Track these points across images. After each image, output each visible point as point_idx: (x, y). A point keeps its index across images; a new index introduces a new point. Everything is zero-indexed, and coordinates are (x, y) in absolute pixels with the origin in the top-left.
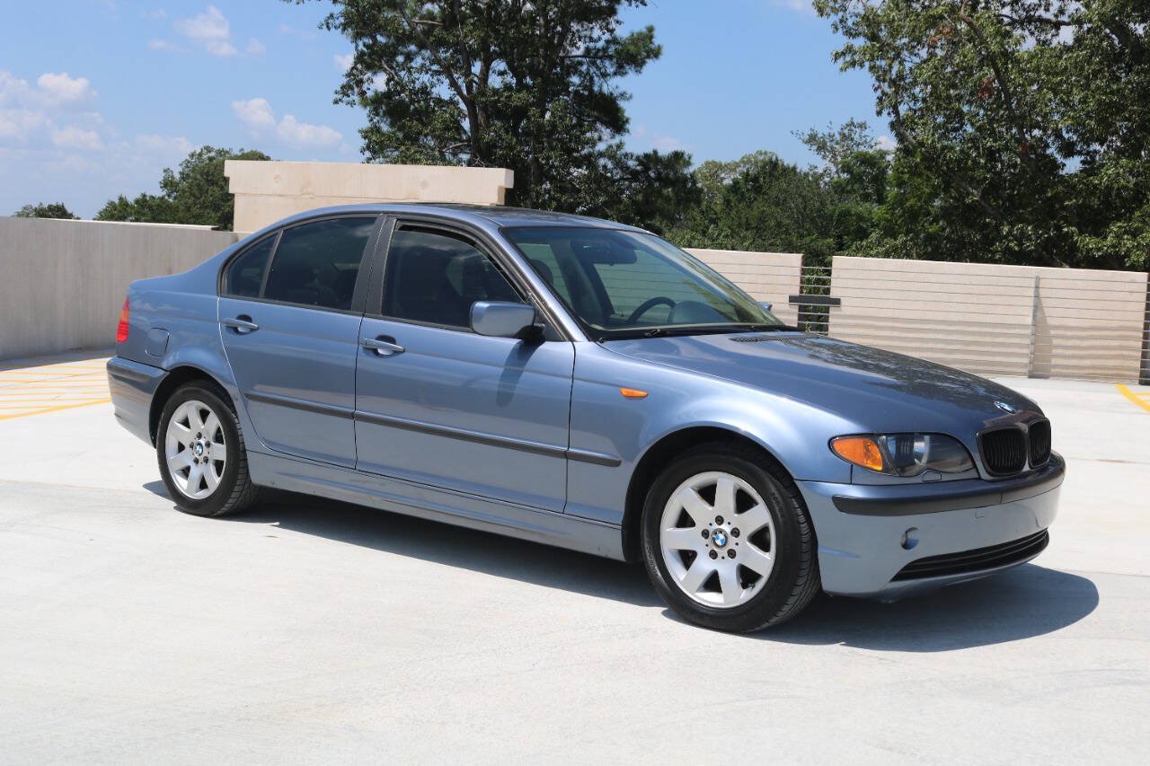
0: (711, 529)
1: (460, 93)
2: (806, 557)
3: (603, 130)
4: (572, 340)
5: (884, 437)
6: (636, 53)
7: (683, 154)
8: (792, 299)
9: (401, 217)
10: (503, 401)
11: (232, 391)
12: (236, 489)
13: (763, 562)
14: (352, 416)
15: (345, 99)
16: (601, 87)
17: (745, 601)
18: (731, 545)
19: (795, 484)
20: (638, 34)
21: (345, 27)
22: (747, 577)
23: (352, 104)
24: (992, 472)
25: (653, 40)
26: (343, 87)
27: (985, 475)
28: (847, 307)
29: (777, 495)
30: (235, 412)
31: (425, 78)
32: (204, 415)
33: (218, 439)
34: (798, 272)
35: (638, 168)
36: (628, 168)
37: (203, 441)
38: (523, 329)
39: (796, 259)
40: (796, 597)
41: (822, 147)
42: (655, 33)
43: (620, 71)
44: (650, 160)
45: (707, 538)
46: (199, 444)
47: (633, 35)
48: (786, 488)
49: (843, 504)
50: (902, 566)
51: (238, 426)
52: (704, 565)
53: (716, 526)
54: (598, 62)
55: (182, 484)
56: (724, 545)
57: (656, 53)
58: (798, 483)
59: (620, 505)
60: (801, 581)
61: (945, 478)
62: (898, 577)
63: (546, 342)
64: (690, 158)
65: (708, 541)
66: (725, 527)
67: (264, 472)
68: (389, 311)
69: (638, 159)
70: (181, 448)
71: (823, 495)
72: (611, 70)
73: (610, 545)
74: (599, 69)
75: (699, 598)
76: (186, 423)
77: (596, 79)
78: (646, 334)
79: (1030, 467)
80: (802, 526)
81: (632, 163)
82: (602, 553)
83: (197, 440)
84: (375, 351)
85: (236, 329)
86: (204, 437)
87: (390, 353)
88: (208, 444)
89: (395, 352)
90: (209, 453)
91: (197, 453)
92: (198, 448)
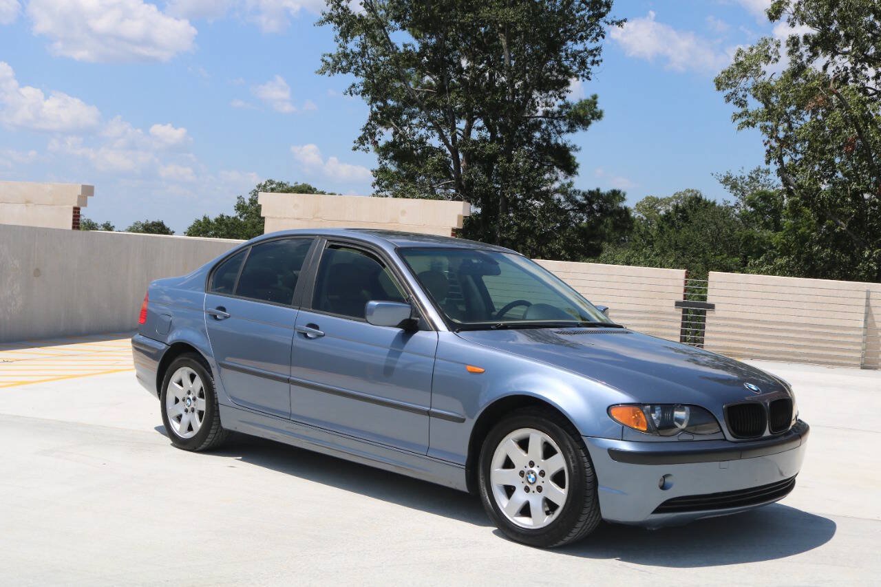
0: (526, 470)
1: (446, 143)
2: (590, 493)
3: (559, 172)
4: (437, 330)
5: (649, 407)
6: (583, 116)
7: (619, 192)
8: (678, 304)
9: (330, 238)
10: (387, 373)
11: (211, 361)
12: (212, 431)
13: (560, 495)
14: (288, 381)
15: (361, 147)
16: (556, 140)
17: (545, 525)
18: (539, 483)
19: (581, 439)
20: (585, 101)
21: (363, 93)
22: (550, 506)
23: (367, 150)
24: (735, 435)
25: (597, 105)
26: (360, 139)
27: (729, 437)
28: (719, 311)
29: (570, 447)
30: (212, 376)
31: (423, 132)
32: (192, 377)
33: (201, 396)
34: (682, 284)
35: (585, 202)
36: (577, 201)
37: (191, 397)
38: (404, 320)
39: (681, 273)
40: (582, 523)
41: (734, 187)
42: (598, 100)
43: (572, 129)
44: (593, 196)
45: (523, 477)
46: (189, 398)
47: (581, 101)
48: (576, 441)
49: (616, 455)
50: (661, 503)
51: (214, 386)
52: (520, 497)
53: (529, 468)
54: (555, 122)
55: (176, 427)
56: (534, 482)
57: (599, 116)
58: (584, 438)
59: (464, 450)
60: (586, 511)
61: (697, 438)
62: (657, 511)
63: (420, 332)
64: (624, 195)
65: (524, 479)
66: (536, 470)
67: (231, 420)
68: (318, 306)
69: (584, 194)
70: (177, 401)
71: (601, 448)
72: (564, 128)
73: (457, 479)
74: (555, 127)
75: (516, 521)
76: (180, 383)
77: (553, 135)
78: (492, 327)
79: (771, 432)
80: (587, 470)
81: (579, 198)
82: (452, 486)
83: (187, 396)
84: (305, 335)
85: (216, 317)
86: (192, 394)
87: (315, 336)
88: (194, 399)
89: (318, 335)
90: (195, 405)
91: (187, 405)
92: (188, 401)
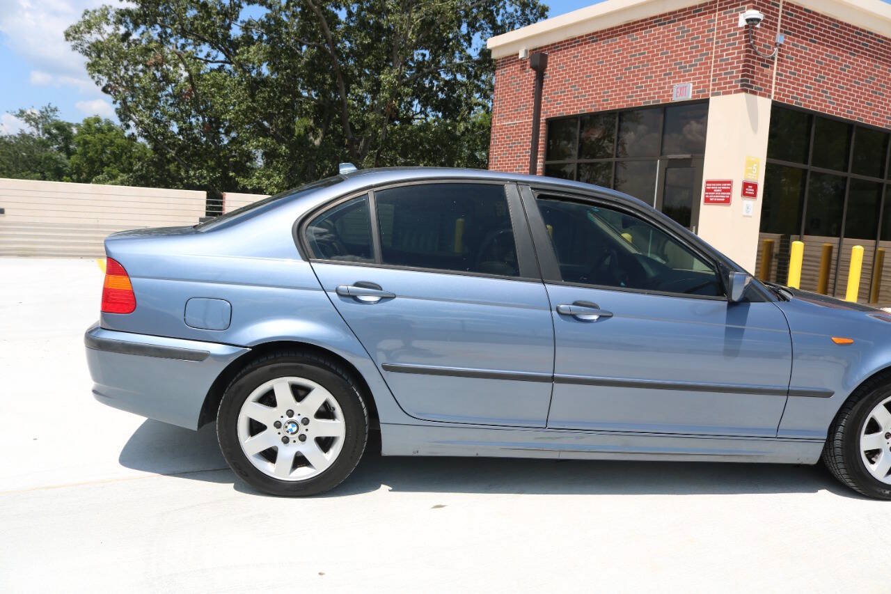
4: (770, 300)
9: (536, 186)
14: (552, 379)
33: (326, 415)
34: (204, 203)
37: (297, 419)
39: (202, 194)
41: (29, 119)
45: (888, 438)
46: (291, 422)
55: (266, 467)
63: (753, 303)
70: (260, 427)
83: (287, 419)
84: (575, 317)
85: (355, 298)
86: (299, 415)
87: (595, 317)
88: (306, 421)
89: (600, 316)
90: (307, 430)
91: (288, 432)
92: (290, 426)
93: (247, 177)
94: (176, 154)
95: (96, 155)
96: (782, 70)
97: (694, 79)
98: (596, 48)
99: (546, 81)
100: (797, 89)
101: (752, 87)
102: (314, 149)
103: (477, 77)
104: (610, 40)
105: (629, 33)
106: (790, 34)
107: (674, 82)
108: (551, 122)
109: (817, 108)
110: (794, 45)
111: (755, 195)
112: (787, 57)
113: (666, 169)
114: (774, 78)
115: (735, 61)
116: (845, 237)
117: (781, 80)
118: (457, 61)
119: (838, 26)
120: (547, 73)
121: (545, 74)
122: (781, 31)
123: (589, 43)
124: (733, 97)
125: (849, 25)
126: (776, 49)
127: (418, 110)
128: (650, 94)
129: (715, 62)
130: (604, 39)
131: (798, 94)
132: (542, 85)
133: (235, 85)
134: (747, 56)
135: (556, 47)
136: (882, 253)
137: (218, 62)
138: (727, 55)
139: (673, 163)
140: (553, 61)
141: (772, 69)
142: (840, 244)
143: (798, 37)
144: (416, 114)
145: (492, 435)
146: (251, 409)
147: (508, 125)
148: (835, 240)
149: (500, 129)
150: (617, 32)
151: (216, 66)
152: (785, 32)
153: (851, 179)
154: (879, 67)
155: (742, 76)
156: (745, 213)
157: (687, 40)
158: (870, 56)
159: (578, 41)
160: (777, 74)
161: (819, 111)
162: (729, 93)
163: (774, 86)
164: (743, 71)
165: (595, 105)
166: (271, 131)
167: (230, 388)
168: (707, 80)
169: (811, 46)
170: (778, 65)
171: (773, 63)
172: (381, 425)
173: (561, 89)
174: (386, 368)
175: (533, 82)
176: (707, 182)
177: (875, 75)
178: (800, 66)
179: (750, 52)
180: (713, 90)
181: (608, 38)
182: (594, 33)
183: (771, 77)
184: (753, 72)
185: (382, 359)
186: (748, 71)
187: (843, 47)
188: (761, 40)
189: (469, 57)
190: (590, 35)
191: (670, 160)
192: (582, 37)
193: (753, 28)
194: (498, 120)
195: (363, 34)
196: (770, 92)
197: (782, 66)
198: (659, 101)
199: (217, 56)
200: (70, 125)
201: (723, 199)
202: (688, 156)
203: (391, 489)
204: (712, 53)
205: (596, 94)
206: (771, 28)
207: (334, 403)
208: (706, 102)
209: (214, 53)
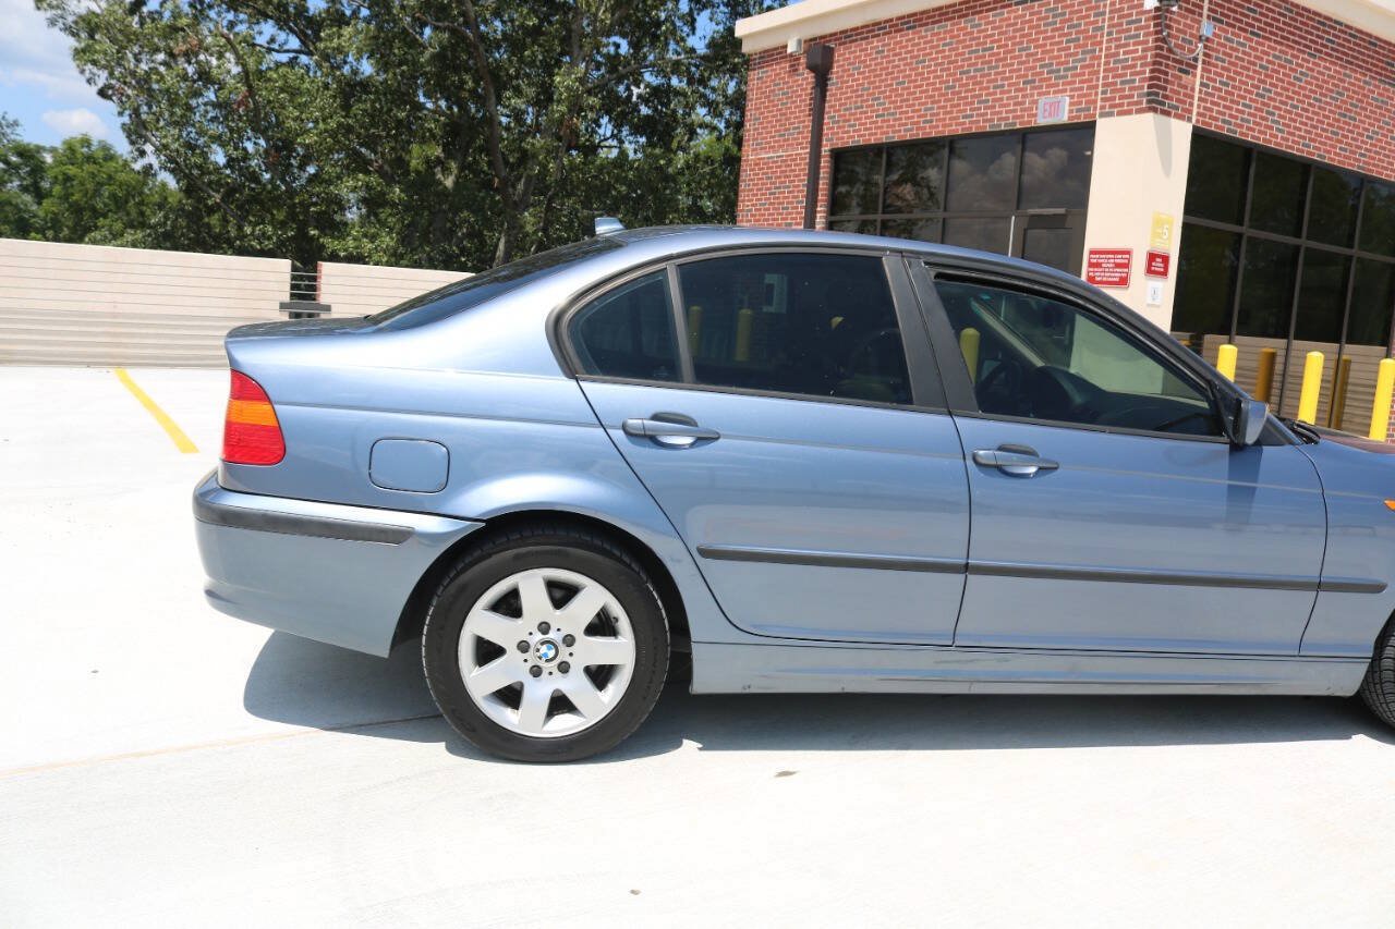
4: (1291, 442)
8: (283, 306)
9: (932, 260)
14: (966, 569)
33: (604, 629)
34: (288, 278)
37: (555, 637)
39: (285, 265)
55: (511, 718)
83: (539, 636)
84: (1001, 470)
85: (652, 439)
86: (559, 630)
87: (1032, 470)
88: (569, 640)
89: (1040, 468)
90: (571, 654)
91: (540, 658)
92: (544, 649)
93: (338, 238)
94: (222, 199)
95: (85, 199)
96: (1208, 79)
97: (1072, 90)
98: (914, 39)
99: (832, 89)
100: (1230, 108)
101: (1163, 104)
102: (445, 193)
103: (703, 82)
104: (936, 26)
105: (967, 15)
106: (1221, 22)
107: (1040, 94)
108: (838, 155)
109: (1259, 139)
110: (1227, 39)
111: (1164, 273)
112: (1217, 59)
113: (1025, 230)
114: (1197, 90)
115: (1139, 63)
116: (1296, 338)
117: (1207, 94)
118: (671, 56)
119: (1291, 11)
120: (834, 78)
121: (830, 79)
122: (1209, 17)
123: (901, 30)
124: (1135, 117)
125: (1308, 11)
126: (1200, 45)
127: (608, 134)
128: (1001, 113)
129: (1107, 63)
130: (927, 24)
131: (1231, 116)
132: (825, 96)
133: (318, 90)
134: (1157, 55)
135: (849, 36)
136: (1348, 362)
137: (288, 51)
138: (1124, 53)
139: (1037, 222)
140: (842, 58)
141: (1195, 76)
142: (1287, 350)
143: (1234, 26)
144: (606, 140)
145: (869, 658)
146: (481, 622)
147: (768, 158)
148: (1282, 342)
149: (756, 164)
150: (947, 13)
151: (284, 58)
152: (1215, 19)
153: (1307, 249)
154: (1350, 77)
155: (1150, 87)
156: (1150, 301)
157: (1062, 28)
158: (1338, 58)
159: (885, 28)
160: (1202, 84)
161: (1261, 143)
162: (1129, 112)
163: (1196, 102)
164: (1151, 79)
165: (912, 130)
166: (375, 164)
167: (445, 587)
168: (1093, 91)
169: (1251, 40)
170: (1204, 70)
171: (1195, 67)
172: (693, 645)
173: (856, 102)
174: (706, 553)
175: (809, 91)
176: (1092, 252)
177: (1344, 88)
178: (1236, 72)
179: (1161, 48)
180: (1102, 107)
181: (934, 23)
182: (910, 16)
183: (1193, 90)
184: (1166, 81)
185: (698, 539)
186: (1159, 79)
187: (1299, 44)
188: (1178, 30)
189: (693, 50)
190: (903, 17)
191: (1033, 216)
192: (891, 20)
193: (1168, 11)
194: (753, 150)
195: (525, 11)
196: (1190, 112)
197: (1210, 71)
198: (1015, 124)
199: (286, 42)
200: (39, 149)
201: (1117, 280)
202: (1061, 211)
203: (700, 746)
204: (1101, 50)
205: (913, 111)
206: (1193, 12)
207: (617, 610)
208: (1090, 127)
209: (282, 36)
